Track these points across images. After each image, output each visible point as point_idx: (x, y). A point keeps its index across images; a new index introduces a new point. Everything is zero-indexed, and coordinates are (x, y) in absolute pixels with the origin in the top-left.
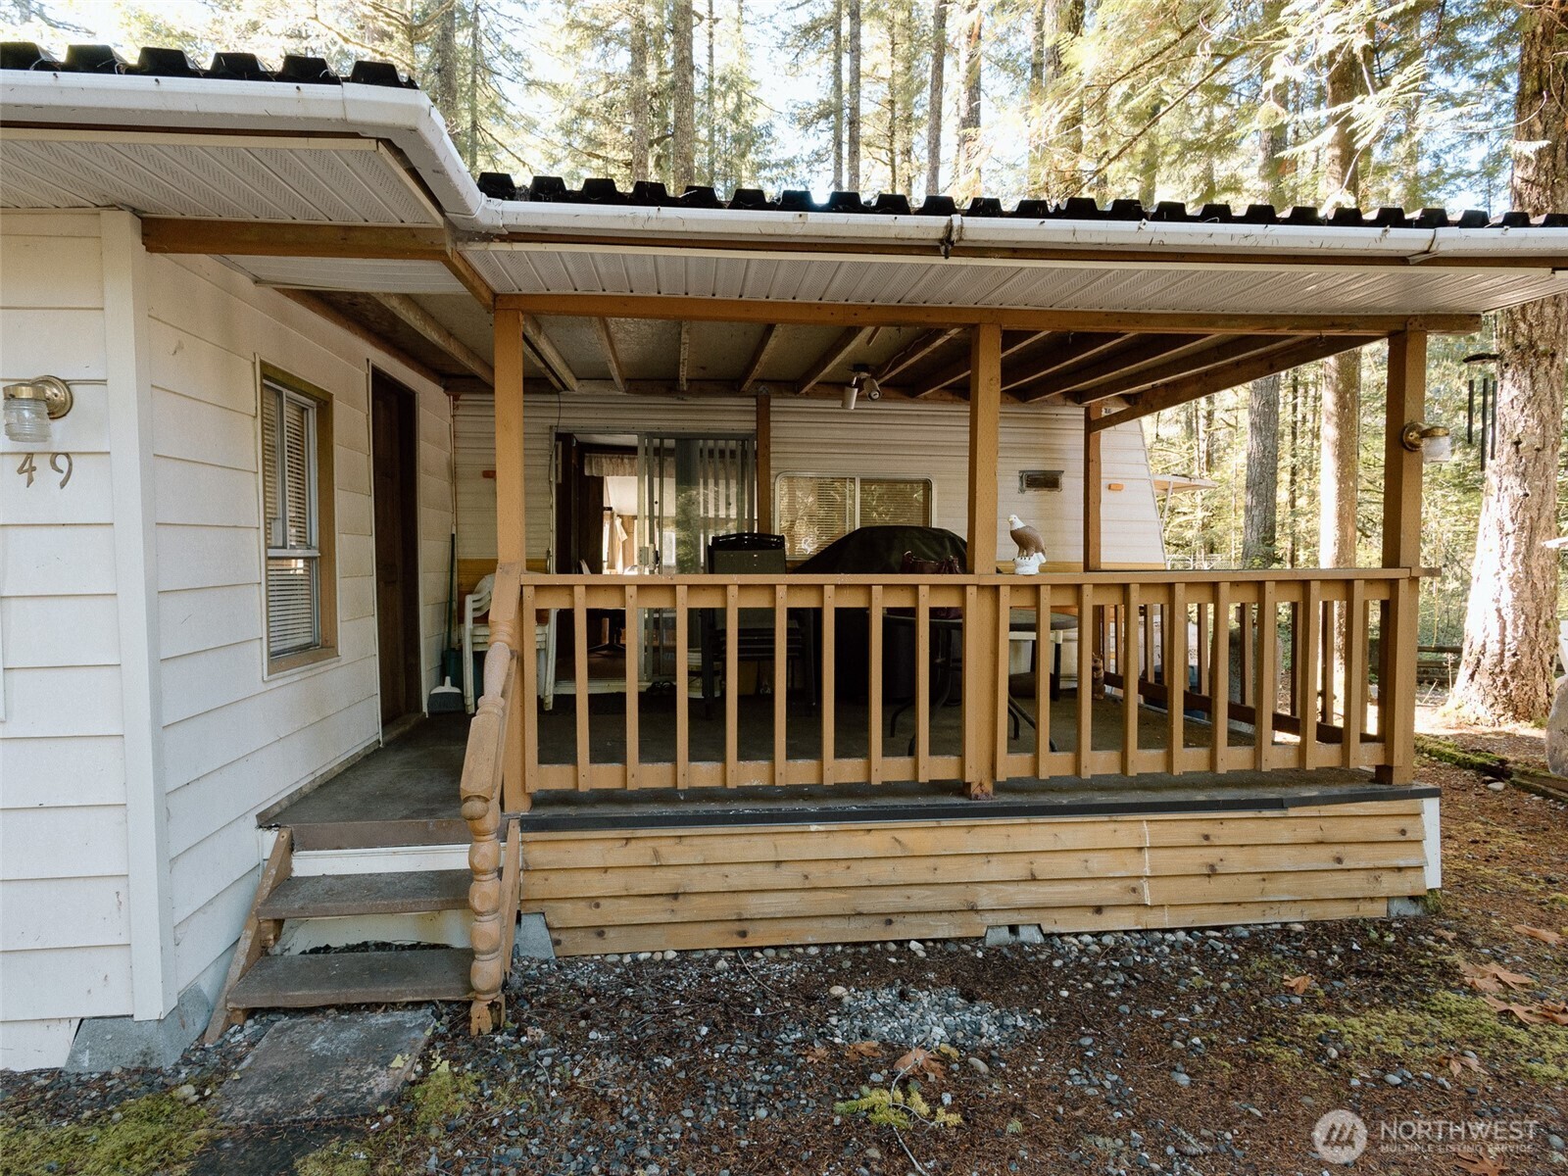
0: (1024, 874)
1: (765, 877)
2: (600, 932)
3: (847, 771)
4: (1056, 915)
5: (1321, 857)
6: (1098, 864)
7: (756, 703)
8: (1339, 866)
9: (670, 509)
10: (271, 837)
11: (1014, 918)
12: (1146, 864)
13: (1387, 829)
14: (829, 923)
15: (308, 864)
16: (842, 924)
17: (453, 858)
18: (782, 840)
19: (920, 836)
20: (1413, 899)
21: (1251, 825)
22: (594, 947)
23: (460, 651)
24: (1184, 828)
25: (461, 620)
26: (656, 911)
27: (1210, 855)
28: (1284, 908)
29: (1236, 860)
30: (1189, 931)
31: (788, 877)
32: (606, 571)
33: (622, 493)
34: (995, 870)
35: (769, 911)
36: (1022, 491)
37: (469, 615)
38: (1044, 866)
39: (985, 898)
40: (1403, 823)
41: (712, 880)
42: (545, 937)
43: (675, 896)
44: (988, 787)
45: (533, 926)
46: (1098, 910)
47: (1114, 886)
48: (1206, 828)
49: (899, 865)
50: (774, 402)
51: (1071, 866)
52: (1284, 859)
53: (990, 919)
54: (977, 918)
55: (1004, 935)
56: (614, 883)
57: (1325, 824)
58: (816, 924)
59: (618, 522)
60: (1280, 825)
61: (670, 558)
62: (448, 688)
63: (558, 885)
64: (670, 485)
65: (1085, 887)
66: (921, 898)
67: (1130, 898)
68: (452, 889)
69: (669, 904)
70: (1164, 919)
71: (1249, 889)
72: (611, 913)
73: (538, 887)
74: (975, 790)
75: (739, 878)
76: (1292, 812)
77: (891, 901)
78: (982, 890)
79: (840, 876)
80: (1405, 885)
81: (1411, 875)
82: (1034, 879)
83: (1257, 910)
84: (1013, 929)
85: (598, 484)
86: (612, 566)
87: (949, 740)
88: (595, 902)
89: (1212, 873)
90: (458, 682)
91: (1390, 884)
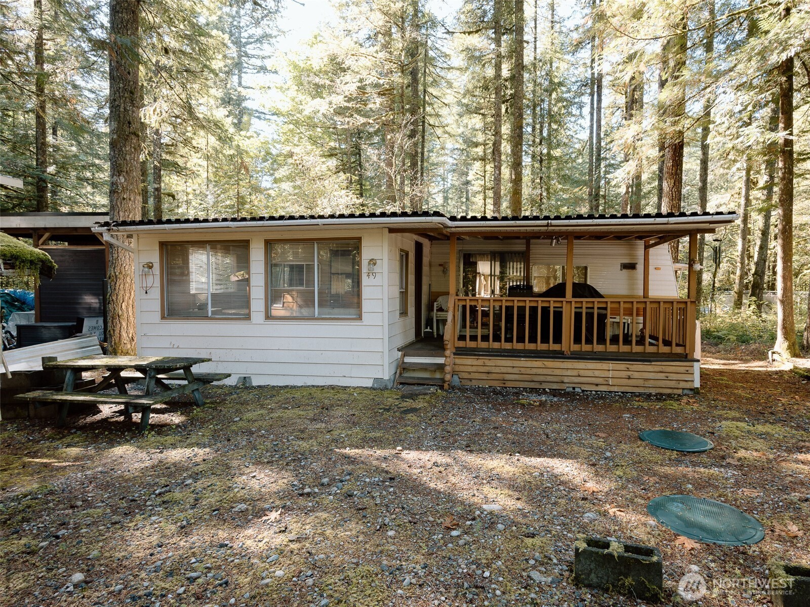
0: (577, 374)
1: (510, 370)
2: (471, 380)
3: (532, 346)
4: (585, 385)
5: (662, 376)
6: (597, 373)
7: (509, 329)
8: (667, 378)
9: (497, 273)
10: (400, 353)
11: (574, 385)
12: (611, 374)
13: (682, 369)
14: (526, 383)
15: (408, 360)
16: (529, 383)
17: (440, 360)
18: (514, 362)
19: (549, 363)
20: (691, 390)
21: (641, 366)
22: (469, 383)
23: (432, 319)
24: (622, 365)
25: (433, 310)
26: (484, 376)
27: (629, 373)
28: (651, 389)
29: (636, 375)
30: (622, 393)
31: (515, 370)
32: (477, 296)
33: (484, 267)
34: (569, 373)
35: (510, 379)
36: (621, 270)
37: (435, 309)
38: (582, 373)
39: (566, 380)
40: (687, 368)
41: (497, 370)
42: (458, 380)
43: (488, 373)
44: (569, 353)
45: (456, 377)
46: (597, 385)
47: (601, 379)
48: (628, 366)
49: (544, 370)
50: (531, 241)
51: (590, 373)
52: (651, 376)
53: (567, 385)
54: (564, 385)
55: (571, 389)
56: (474, 369)
57: (663, 367)
58: (522, 383)
59: (482, 278)
60: (650, 367)
61: (497, 291)
62: (428, 330)
63: (462, 368)
64: (498, 264)
65: (593, 379)
66: (549, 378)
67: (605, 383)
68: (441, 367)
69: (487, 375)
70: (616, 389)
71: (640, 383)
72: (473, 376)
73: (457, 368)
74: (565, 353)
75: (504, 370)
76: (653, 363)
77: (542, 378)
78: (566, 378)
79: (528, 371)
80: (688, 385)
81: (690, 383)
82: (579, 376)
83: (642, 389)
84: (574, 388)
85: (475, 264)
86: (479, 294)
87: (558, 339)
88: (469, 373)
89: (629, 378)
90: (432, 328)
91: (682, 385)
